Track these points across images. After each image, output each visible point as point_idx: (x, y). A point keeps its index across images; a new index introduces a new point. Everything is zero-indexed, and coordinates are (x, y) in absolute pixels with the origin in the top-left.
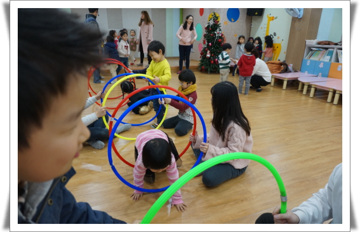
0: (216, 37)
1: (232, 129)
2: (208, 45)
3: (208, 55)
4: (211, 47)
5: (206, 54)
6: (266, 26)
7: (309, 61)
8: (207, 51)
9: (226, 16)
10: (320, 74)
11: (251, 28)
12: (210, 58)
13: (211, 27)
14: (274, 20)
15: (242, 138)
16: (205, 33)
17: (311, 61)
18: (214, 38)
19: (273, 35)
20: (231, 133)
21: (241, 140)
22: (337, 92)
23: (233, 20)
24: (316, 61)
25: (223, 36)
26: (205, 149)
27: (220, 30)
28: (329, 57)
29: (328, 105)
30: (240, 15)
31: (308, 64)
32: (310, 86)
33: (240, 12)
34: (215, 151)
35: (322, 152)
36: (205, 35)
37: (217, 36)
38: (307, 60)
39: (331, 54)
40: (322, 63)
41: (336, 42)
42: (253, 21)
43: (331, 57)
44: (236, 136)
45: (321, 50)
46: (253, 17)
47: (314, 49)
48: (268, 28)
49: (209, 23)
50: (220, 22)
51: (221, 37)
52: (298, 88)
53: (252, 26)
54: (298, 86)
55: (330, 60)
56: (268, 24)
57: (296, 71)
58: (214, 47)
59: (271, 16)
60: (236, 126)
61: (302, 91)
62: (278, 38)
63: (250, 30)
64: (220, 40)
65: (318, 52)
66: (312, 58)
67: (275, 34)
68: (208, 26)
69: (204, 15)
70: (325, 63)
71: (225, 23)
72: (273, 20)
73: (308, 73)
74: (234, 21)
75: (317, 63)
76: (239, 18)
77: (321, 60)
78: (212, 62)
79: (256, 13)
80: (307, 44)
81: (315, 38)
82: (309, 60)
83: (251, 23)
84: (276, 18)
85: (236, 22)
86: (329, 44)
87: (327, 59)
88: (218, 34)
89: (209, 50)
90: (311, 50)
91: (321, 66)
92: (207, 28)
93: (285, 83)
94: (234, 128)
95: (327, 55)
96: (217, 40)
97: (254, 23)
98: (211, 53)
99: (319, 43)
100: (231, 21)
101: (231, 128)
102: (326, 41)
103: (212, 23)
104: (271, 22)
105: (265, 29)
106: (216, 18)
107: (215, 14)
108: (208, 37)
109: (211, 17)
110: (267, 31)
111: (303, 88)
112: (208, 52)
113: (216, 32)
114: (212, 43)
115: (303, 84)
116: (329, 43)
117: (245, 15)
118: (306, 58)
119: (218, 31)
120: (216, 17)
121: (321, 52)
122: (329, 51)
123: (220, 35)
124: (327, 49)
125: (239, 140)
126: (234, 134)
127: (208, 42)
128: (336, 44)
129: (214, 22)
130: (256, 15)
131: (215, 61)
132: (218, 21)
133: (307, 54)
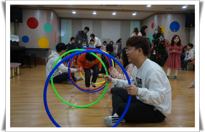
0: (159, 41)
2: (154, 47)
3: (154, 53)
4: (156, 47)
5: (153, 52)
8: (153, 51)
9: (169, 28)
11: (189, 35)
12: (155, 55)
13: (157, 35)
16: (154, 39)
23: (174, 30)
27: (163, 37)
30: (180, 27)
33: (180, 25)
37: (160, 40)
42: (191, 31)
49: (155, 32)
53: (190, 34)
58: (158, 47)
63: (189, 37)
64: (163, 43)
68: (155, 34)
69: (154, 28)
71: (169, 32)
74: (176, 32)
76: (180, 29)
78: (157, 58)
79: (191, 25)
83: (190, 32)
88: (162, 39)
89: (155, 50)
92: (154, 36)
96: (160, 43)
98: (156, 52)
100: (173, 31)
103: (157, 32)
106: (160, 30)
107: (159, 27)
108: (154, 41)
113: (159, 38)
114: (157, 45)
117: (185, 27)
119: (161, 37)
120: (160, 28)
123: (163, 40)
127: (155, 45)
129: (158, 31)
130: (191, 26)
131: (159, 58)
132: (162, 31)
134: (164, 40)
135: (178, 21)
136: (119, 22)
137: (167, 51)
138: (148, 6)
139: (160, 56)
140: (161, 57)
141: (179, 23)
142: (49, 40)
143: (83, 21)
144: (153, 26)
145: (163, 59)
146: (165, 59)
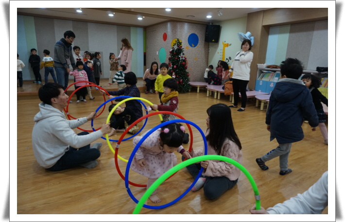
1: (228, 145)
2: (173, 67)
3: (174, 76)
4: (176, 69)
6: (222, 51)
8: (172, 73)
9: (188, 42)
11: (208, 52)
13: (176, 51)
14: (229, 47)
15: (236, 153)
16: (170, 56)
17: (263, 81)
18: (178, 61)
19: (228, 58)
20: (227, 149)
21: (235, 154)
23: (193, 45)
24: (267, 82)
25: (186, 60)
26: (206, 165)
27: (183, 54)
30: (199, 41)
31: (261, 84)
33: (199, 39)
34: (214, 166)
35: (292, 160)
36: (170, 58)
37: (181, 59)
38: (259, 81)
39: (278, 76)
40: (272, 83)
42: (210, 47)
44: (231, 151)
45: (270, 73)
46: (210, 43)
47: (264, 71)
48: (224, 53)
49: (173, 48)
50: (183, 47)
51: (184, 61)
52: (255, 105)
53: (210, 51)
54: (256, 103)
56: (224, 50)
57: (251, 90)
58: (178, 69)
59: (226, 43)
60: (231, 142)
61: (259, 107)
63: (208, 54)
64: (184, 63)
65: (268, 74)
66: (263, 79)
67: (230, 58)
68: (173, 51)
69: (167, 40)
70: (274, 83)
71: (187, 48)
72: (227, 46)
73: (261, 92)
74: (194, 47)
75: (268, 83)
76: (199, 44)
77: (271, 80)
79: (213, 40)
80: (258, 67)
81: (264, 63)
82: (261, 81)
84: (230, 45)
85: (196, 47)
86: (276, 68)
87: (275, 80)
88: (182, 57)
90: (262, 72)
91: (272, 85)
92: (172, 52)
94: (229, 144)
95: (276, 77)
96: (181, 63)
97: (211, 49)
98: (176, 74)
99: (268, 67)
100: (191, 46)
101: (226, 144)
102: (274, 65)
103: (176, 47)
104: (226, 48)
105: (222, 54)
107: (178, 40)
108: (173, 60)
109: (175, 42)
110: (223, 55)
111: (260, 104)
112: (174, 73)
113: (179, 56)
114: (177, 66)
115: (260, 102)
117: (204, 42)
118: (258, 79)
119: (182, 55)
120: (179, 42)
124: (275, 71)
125: (234, 155)
126: (230, 150)
127: (173, 65)
129: (178, 47)
130: (213, 42)
131: (179, 82)
132: (181, 46)
133: (259, 76)
134: (185, 58)
135: (196, 34)
136: (115, 28)
137: (188, 73)
138: (167, 10)
139: (181, 80)
140: (183, 82)
141: (198, 35)
143: (56, 21)
144: (165, 37)
145: (184, 84)
146: (186, 83)
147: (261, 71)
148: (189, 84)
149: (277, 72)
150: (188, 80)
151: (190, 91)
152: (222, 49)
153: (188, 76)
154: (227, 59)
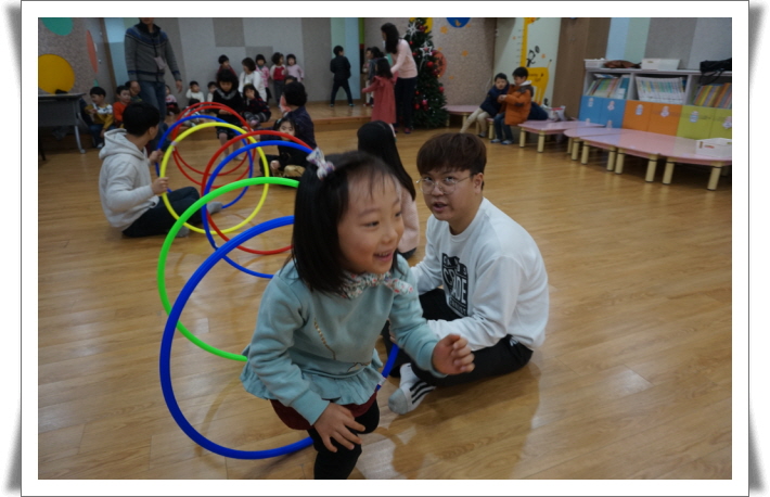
0: (422, 57)
6: (521, 34)
7: (591, 99)
10: (610, 122)
11: (495, 38)
13: (413, 39)
14: (535, 22)
17: (596, 99)
19: (533, 49)
22: (620, 151)
23: (457, 24)
24: (602, 100)
25: (437, 56)
27: (431, 44)
28: (622, 91)
29: (608, 175)
31: (590, 104)
32: (581, 144)
37: (424, 55)
38: (588, 98)
39: (625, 84)
40: (612, 103)
41: (636, 62)
42: (498, 24)
43: (626, 91)
45: (610, 79)
47: (599, 76)
48: (525, 37)
49: (408, 31)
51: (432, 59)
52: (566, 150)
53: (497, 34)
54: (567, 145)
55: (625, 96)
56: (525, 30)
57: (569, 120)
62: (543, 56)
63: (494, 43)
64: (431, 63)
65: (607, 82)
66: (600, 94)
67: (537, 49)
70: (616, 101)
71: (443, 30)
73: (591, 122)
74: (461, 26)
75: (605, 102)
77: (612, 96)
78: (418, 106)
80: (587, 66)
82: (592, 97)
83: (495, 27)
84: (538, 19)
85: (464, 28)
86: (622, 67)
87: (619, 94)
88: (427, 51)
90: (595, 78)
91: (611, 107)
93: (541, 140)
95: (621, 87)
96: (424, 63)
97: (500, 29)
99: (607, 65)
100: (454, 25)
102: (618, 61)
103: (413, 30)
104: (530, 26)
105: (520, 40)
110: (524, 43)
113: (421, 49)
116: (622, 64)
118: (587, 93)
119: (426, 47)
121: (612, 82)
122: (624, 79)
123: (431, 54)
124: (619, 75)
128: (637, 66)
129: (418, 28)
131: (422, 106)
132: (427, 28)
133: (589, 85)
134: (435, 53)
137: (441, 85)
139: (424, 101)
140: (428, 105)
142: (73, 64)
145: (432, 110)
146: (437, 108)
147: (593, 75)
148: (445, 111)
149: (624, 76)
150: (442, 101)
151: (448, 124)
152: (522, 28)
153: (441, 92)
154: (531, 51)
